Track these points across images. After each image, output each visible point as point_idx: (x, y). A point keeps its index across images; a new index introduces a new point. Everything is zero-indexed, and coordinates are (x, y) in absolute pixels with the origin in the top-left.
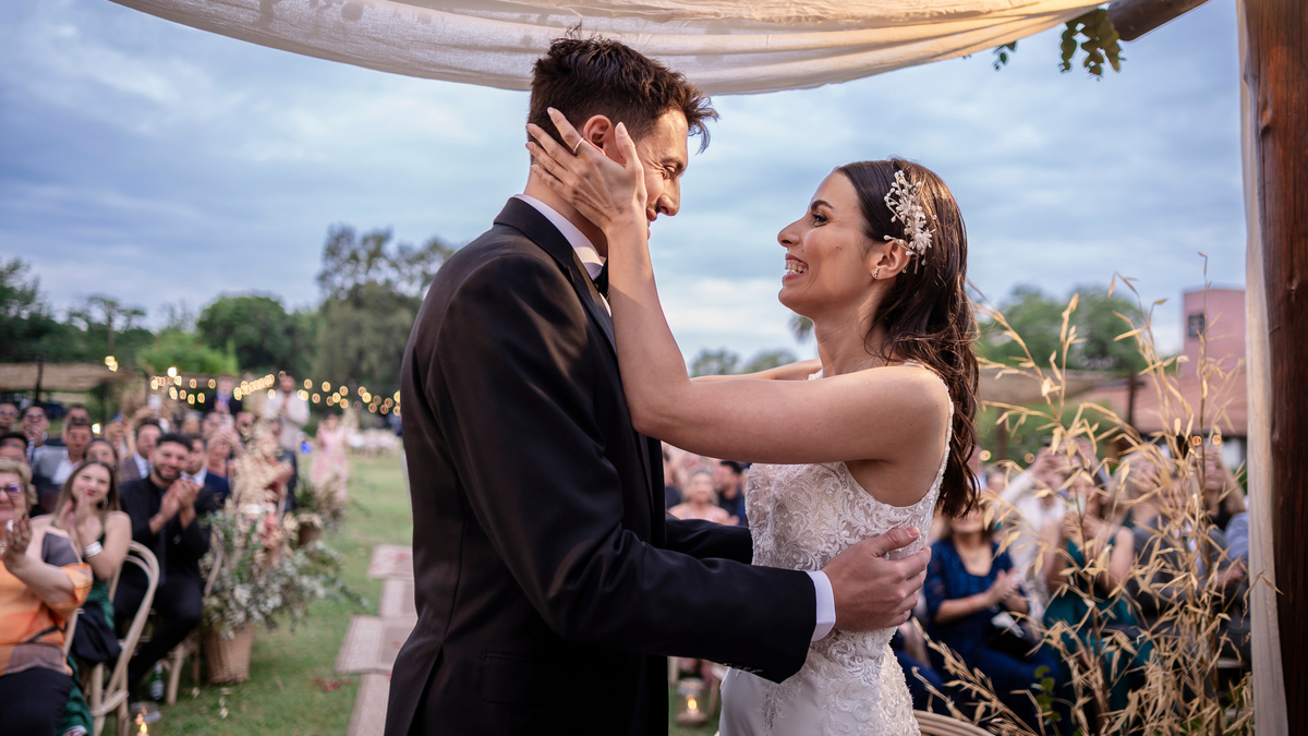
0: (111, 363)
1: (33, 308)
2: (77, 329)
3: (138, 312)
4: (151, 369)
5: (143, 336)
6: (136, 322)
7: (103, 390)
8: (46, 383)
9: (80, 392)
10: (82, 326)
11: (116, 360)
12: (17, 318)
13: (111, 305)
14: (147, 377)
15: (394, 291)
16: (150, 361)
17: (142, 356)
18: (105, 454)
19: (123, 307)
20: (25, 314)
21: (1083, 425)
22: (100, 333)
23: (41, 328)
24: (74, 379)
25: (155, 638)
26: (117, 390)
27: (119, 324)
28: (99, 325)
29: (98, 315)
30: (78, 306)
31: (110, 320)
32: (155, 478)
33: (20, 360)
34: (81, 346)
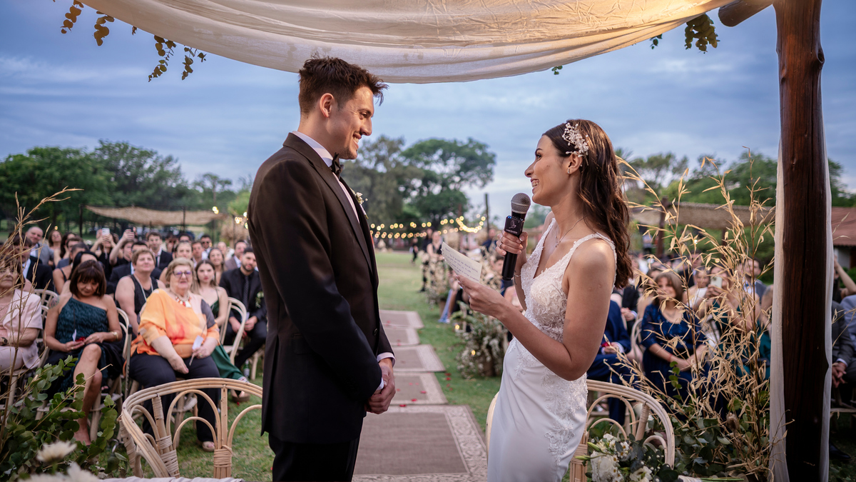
0: (215, 209)
1: (179, 182)
2: (198, 191)
3: (228, 182)
4: (235, 213)
5: (231, 195)
6: (227, 187)
7: (212, 225)
8: (187, 221)
9: (201, 226)
10: (201, 190)
11: (218, 209)
12: (171, 187)
13: (214, 178)
14: (234, 217)
15: (361, 166)
16: (235, 209)
17: (232, 205)
18: (218, 255)
19: (221, 180)
20: (174, 185)
21: (690, 236)
22: (209, 193)
23: (182, 192)
24: (199, 219)
25: (245, 347)
26: (219, 224)
27: (218, 188)
28: (209, 189)
29: (208, 184)
30: (199, 180)
31: (214, 186)
32: (242, 270)
33: (173, 209)
34: (200, 201)
